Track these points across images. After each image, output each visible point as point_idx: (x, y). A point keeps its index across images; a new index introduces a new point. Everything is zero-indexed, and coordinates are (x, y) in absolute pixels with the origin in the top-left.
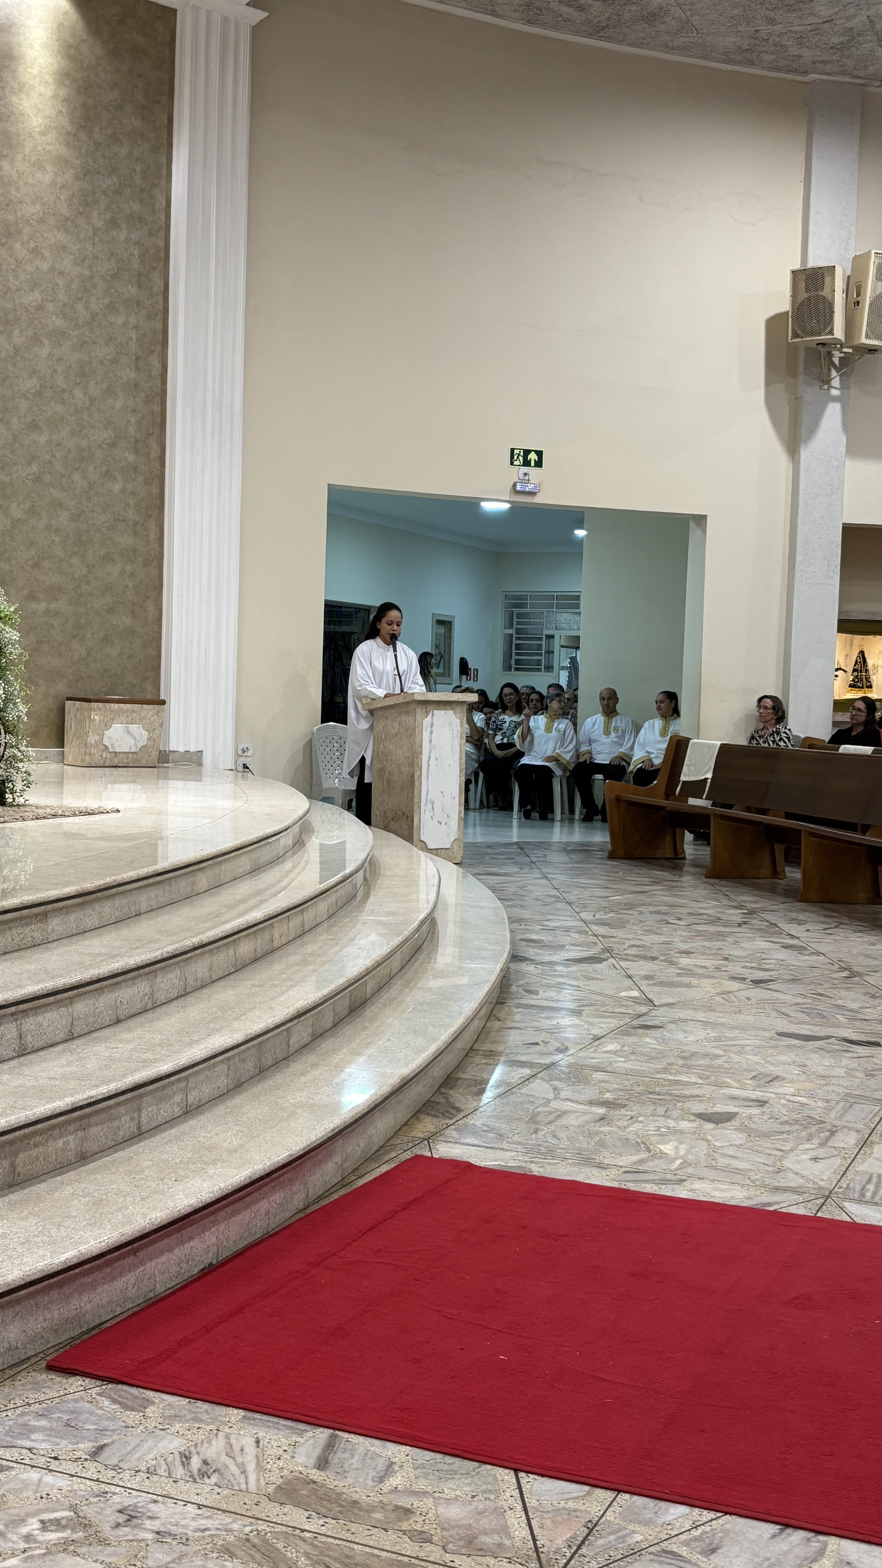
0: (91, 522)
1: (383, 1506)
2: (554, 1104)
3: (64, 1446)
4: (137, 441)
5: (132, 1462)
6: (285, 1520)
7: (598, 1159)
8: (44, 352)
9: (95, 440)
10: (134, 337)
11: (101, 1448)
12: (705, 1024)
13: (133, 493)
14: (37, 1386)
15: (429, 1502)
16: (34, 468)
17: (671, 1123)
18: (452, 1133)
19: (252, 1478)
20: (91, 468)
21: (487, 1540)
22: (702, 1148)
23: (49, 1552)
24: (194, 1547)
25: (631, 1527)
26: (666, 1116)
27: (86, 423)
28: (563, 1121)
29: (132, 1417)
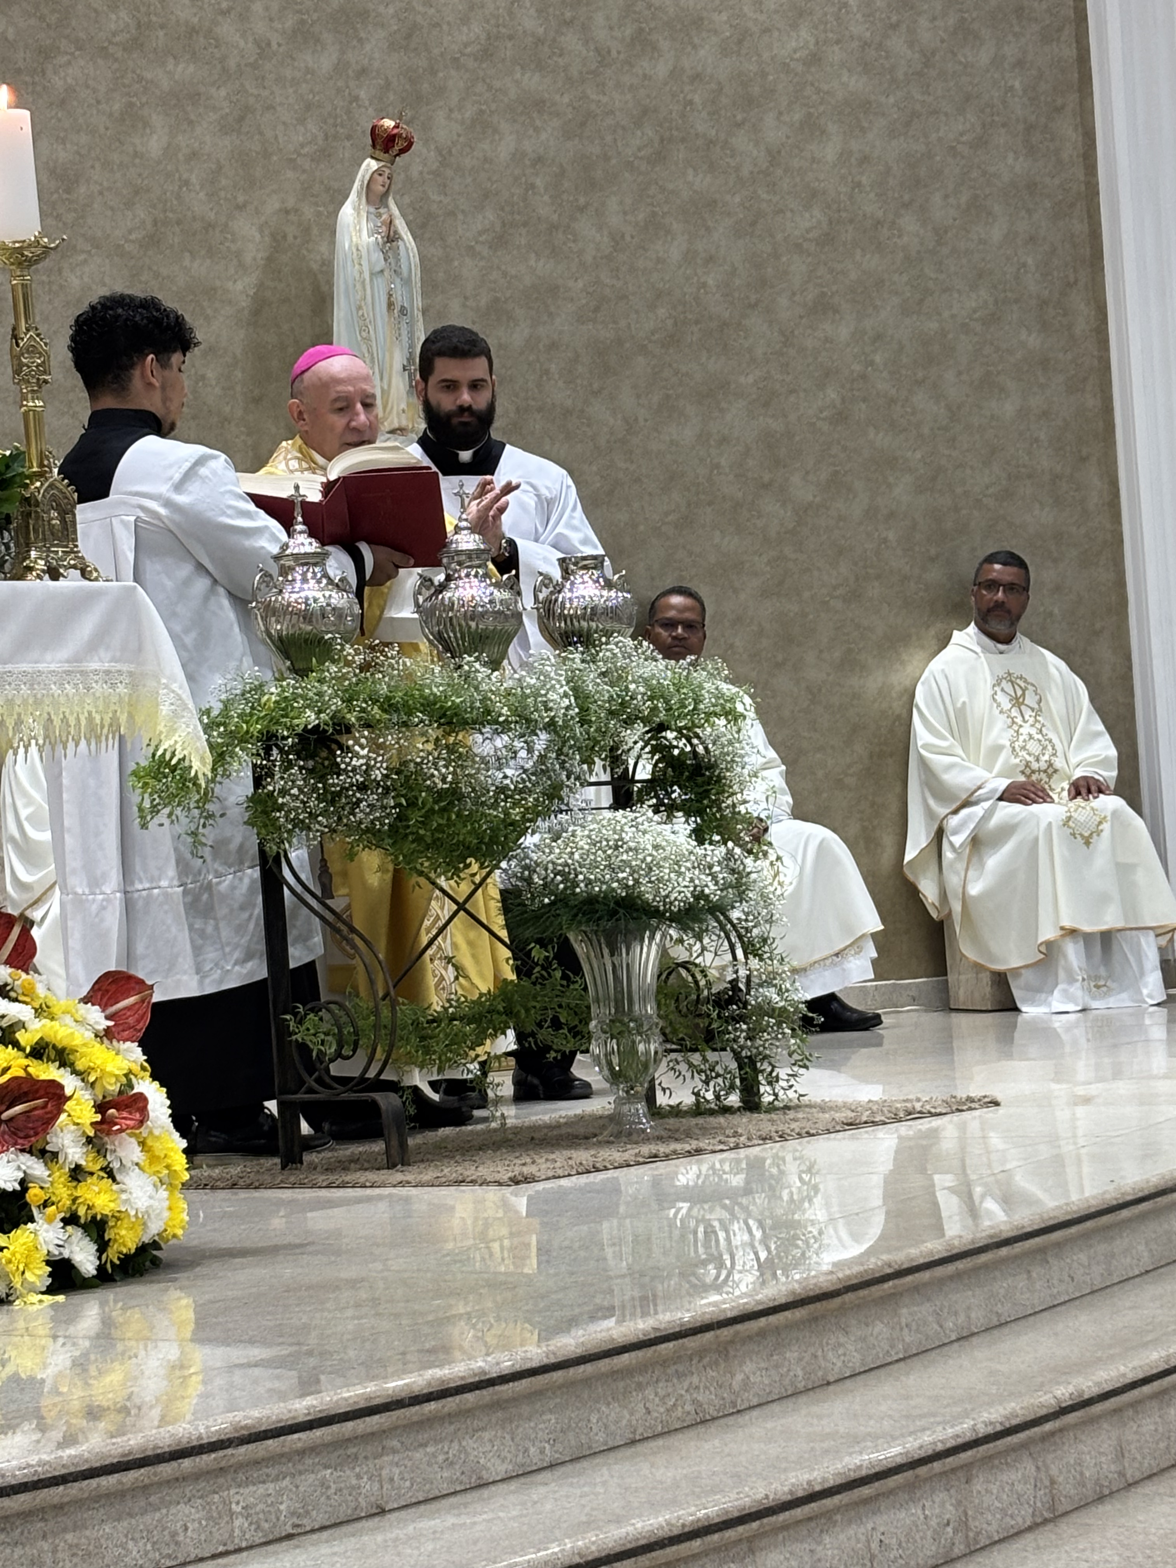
0: (959, 490)
4: (1043, 303)
8: (830, 151)
9: (953, 316)
10: (1017, 84)
13: (1045, 414)
16: (832, 394)
20: (950, 376)
27: (931, 284)
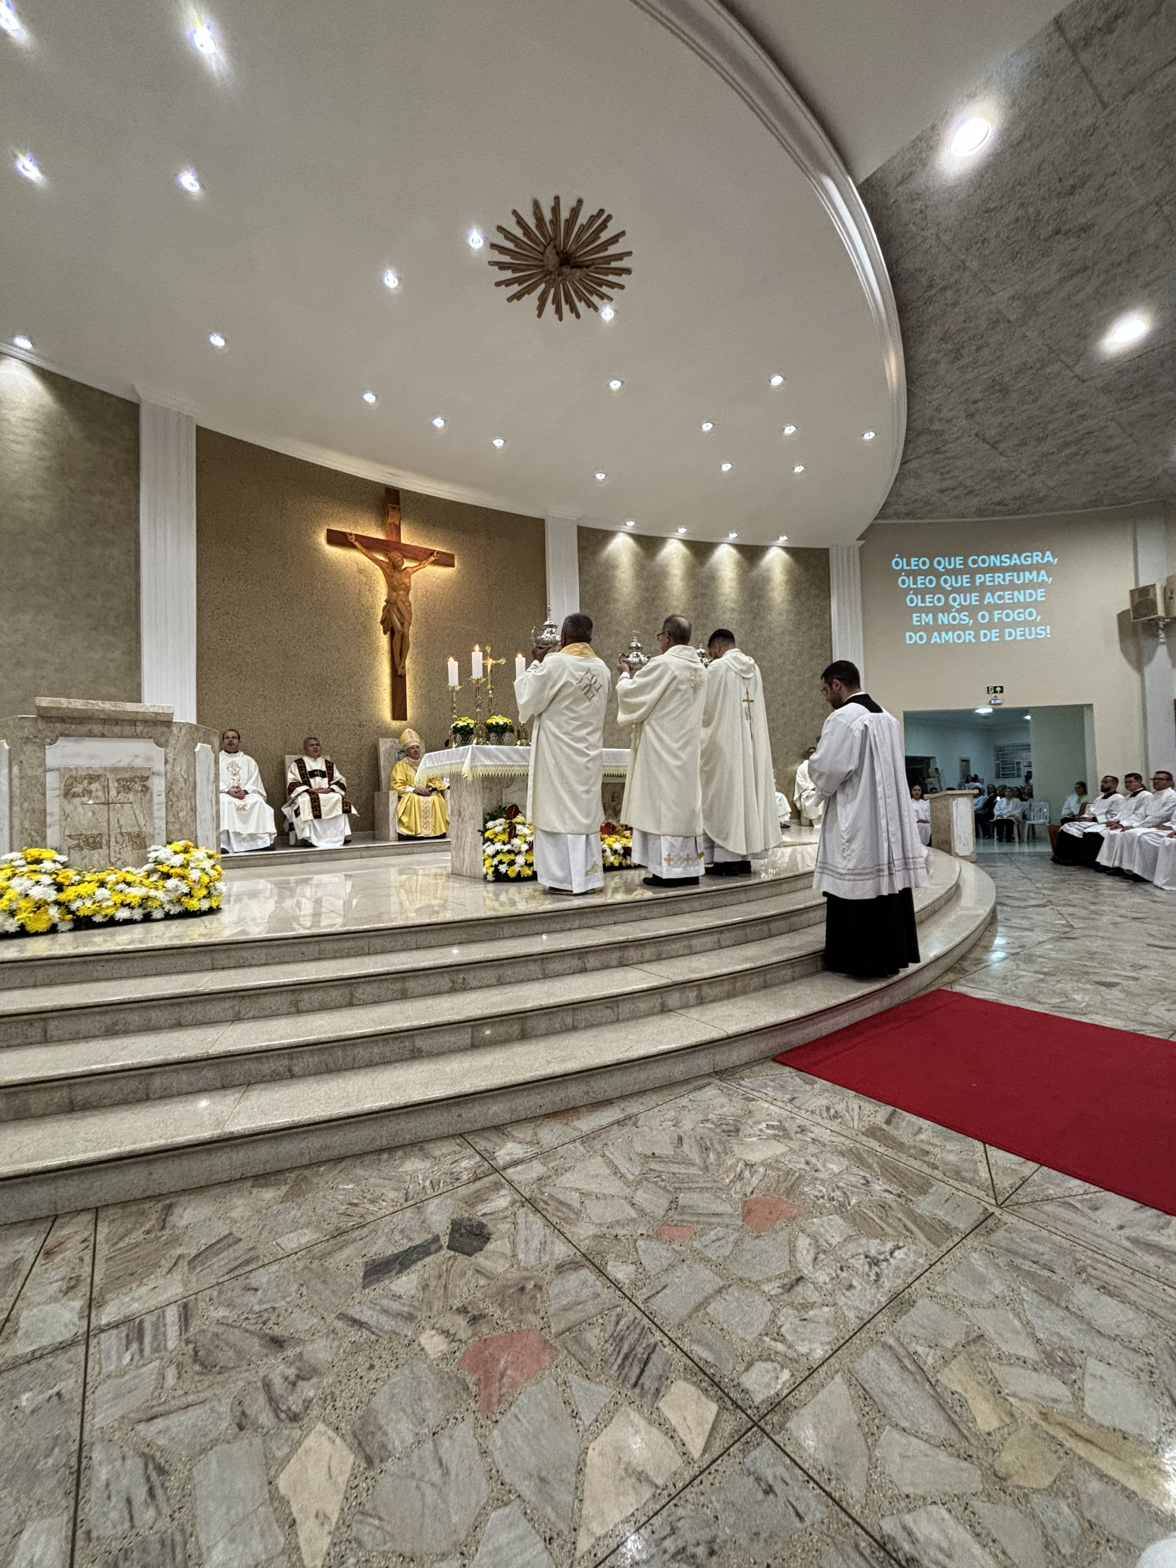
1: (915, 1147)
2: (1016, 972)
3: (779, 1095)
5: (806, 1106)
6: (870, 1145)
7: (1038, 999)
11: (794, 1098)
12: (1103, 938)
14: (771, 1068)
15: (938, 1150)
17: (1080, 985)
18: (963, 981)
19: (856, 1123)
21: (968, 1175)
22: (1098, 999)
23: (768, 1138)
24: (828, 1148)
25: (1047, 1185)
26: (1078, 981)
28: (1022, 980)
29: (808, 1087)
